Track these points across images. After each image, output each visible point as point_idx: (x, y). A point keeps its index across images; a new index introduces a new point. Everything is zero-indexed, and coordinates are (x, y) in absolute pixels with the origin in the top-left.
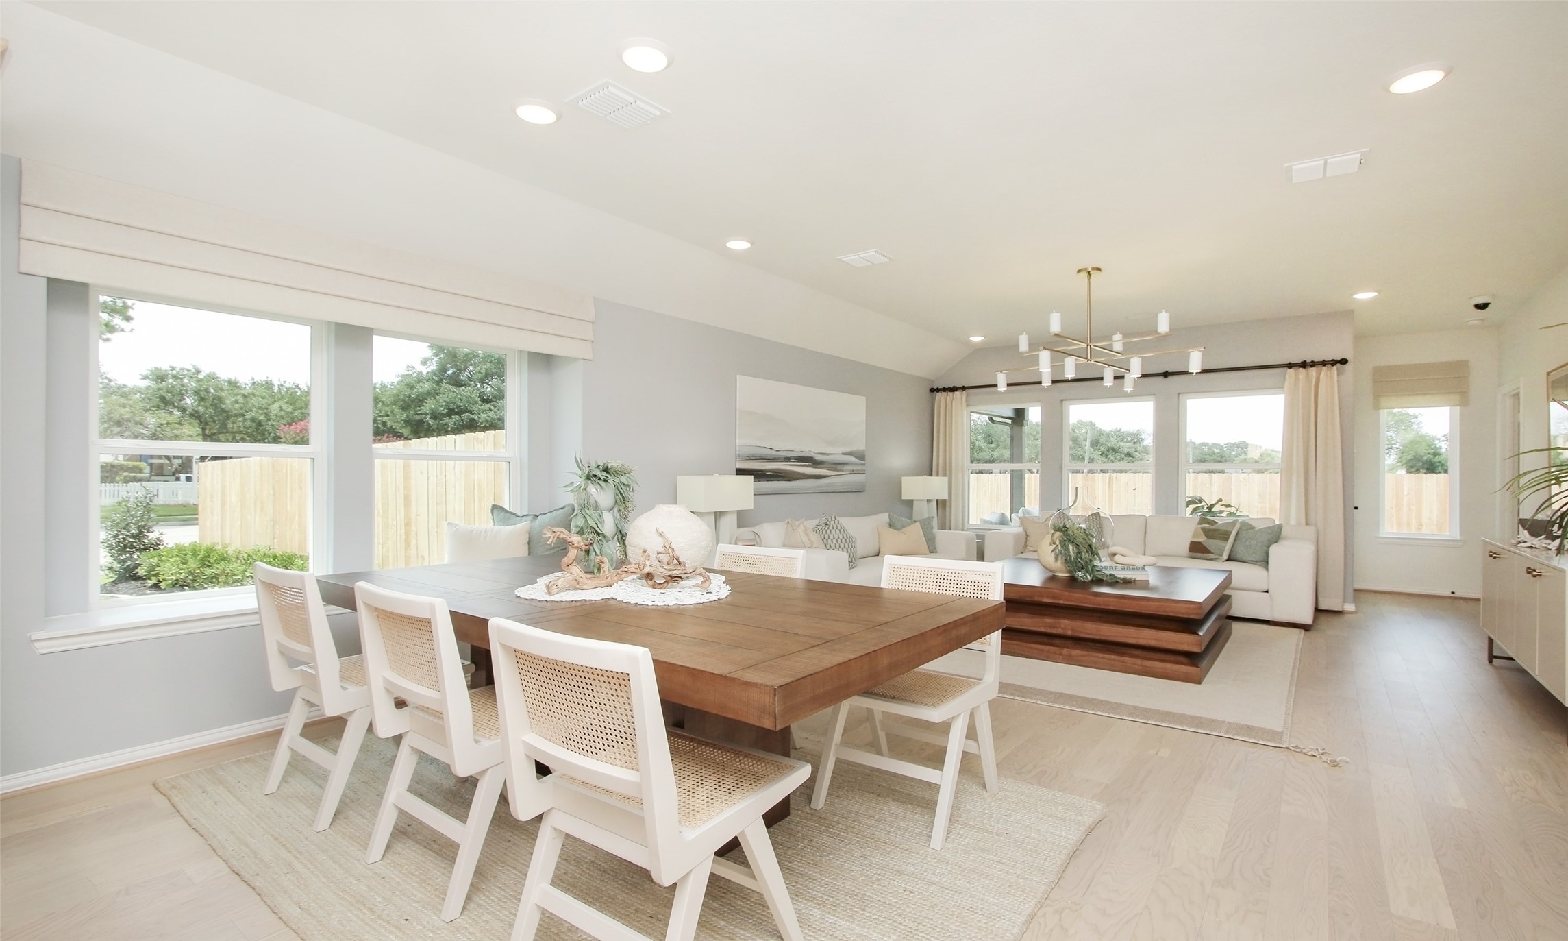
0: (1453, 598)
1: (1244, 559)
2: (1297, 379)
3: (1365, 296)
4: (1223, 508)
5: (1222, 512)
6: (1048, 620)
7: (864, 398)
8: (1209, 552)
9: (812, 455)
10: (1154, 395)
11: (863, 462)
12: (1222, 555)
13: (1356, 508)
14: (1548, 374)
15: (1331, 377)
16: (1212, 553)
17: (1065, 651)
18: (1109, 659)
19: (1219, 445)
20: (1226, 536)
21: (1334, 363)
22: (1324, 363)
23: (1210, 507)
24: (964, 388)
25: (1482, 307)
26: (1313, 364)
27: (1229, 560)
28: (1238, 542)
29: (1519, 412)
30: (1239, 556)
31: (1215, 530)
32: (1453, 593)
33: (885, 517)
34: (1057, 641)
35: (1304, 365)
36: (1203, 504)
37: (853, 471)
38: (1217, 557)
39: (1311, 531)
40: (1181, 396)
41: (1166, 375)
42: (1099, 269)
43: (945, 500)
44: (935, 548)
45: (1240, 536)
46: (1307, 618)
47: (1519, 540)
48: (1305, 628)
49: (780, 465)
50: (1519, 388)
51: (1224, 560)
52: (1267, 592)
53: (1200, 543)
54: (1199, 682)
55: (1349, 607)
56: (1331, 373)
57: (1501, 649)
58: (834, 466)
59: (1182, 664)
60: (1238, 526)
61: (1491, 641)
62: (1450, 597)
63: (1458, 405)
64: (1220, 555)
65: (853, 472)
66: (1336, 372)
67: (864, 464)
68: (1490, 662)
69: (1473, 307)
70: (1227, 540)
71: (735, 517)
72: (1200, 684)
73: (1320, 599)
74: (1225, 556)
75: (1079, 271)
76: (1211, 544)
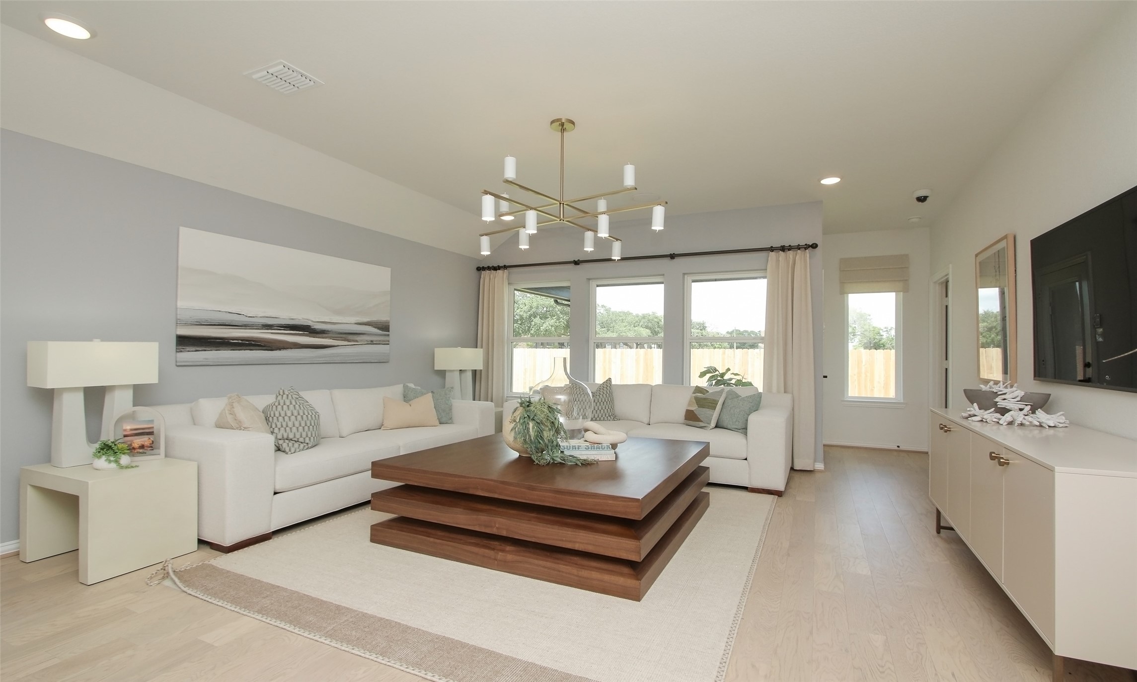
0: (899, 451)
1: (729, 427)
2: (778, 261)
3: (830, 181)
4: (733, 376)
5: (731, 379)
6: (483, 518)
7: (390, 269)
8: (698, 420)
9: (310, 323)
10: (663, 275)
11: (387, 333)
12: (709, 423)
13: (825, 377)
14: (977, 255)
15: (805, 261)
16: (702, 422)
17: (500, 555)
18: (544, 567)
19: (754, 332)
20: (714, 405)
21: (807, 247)
22: (799, 247)
23: (722, 375)
24: (505, 267)
25: (922, 199)
26: (790, 248)
27: (717, 427)
28: (724, 410)
29: (947, 296)
30: (725, 425)
31: (705, 399)
32: (898, 447)
33: (399, 389)
34: (496, 544)
35: (783, 249)
36: (717, 373)
37: (372, 341)
38: (706, 425)
39: (788, 397)
40: (686, 276)
41: (672, 256)
42: (573, 123)
43: (481, 370)
44: (451, 419)
45: (726, 405)
46: (779, 484)
47: (969, 413)
48: (779, 494)
49: (254, 333)
50: (946, 275)
51: (711, 427)
52: (746, 459)
53: (693, 411)
54: (638, 598)
55: (820, 466)
56: (804, 254)
57: (946, 521)
58: (344, 336)
59: (622, 574)
60: (724, 395)
61: (939, 513)
62: (896, 450)
63: (901, 292)
64: (708, 424)
65: (372, 343)
66: (808, 255)
67: (388, 335)
68: (938, 532)
69: (915, 199)
70: (714, 408)
71: (129, 394)
72: (639, 600)
73: (796, 460)
74: (713, 424)
75: (553, 122)
76: (702, 413)
